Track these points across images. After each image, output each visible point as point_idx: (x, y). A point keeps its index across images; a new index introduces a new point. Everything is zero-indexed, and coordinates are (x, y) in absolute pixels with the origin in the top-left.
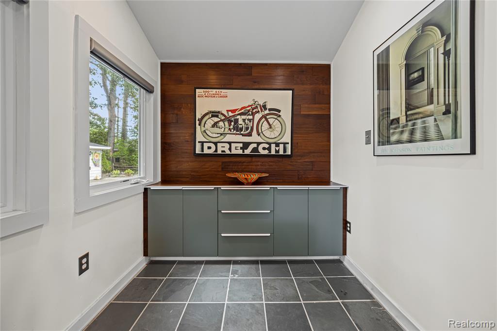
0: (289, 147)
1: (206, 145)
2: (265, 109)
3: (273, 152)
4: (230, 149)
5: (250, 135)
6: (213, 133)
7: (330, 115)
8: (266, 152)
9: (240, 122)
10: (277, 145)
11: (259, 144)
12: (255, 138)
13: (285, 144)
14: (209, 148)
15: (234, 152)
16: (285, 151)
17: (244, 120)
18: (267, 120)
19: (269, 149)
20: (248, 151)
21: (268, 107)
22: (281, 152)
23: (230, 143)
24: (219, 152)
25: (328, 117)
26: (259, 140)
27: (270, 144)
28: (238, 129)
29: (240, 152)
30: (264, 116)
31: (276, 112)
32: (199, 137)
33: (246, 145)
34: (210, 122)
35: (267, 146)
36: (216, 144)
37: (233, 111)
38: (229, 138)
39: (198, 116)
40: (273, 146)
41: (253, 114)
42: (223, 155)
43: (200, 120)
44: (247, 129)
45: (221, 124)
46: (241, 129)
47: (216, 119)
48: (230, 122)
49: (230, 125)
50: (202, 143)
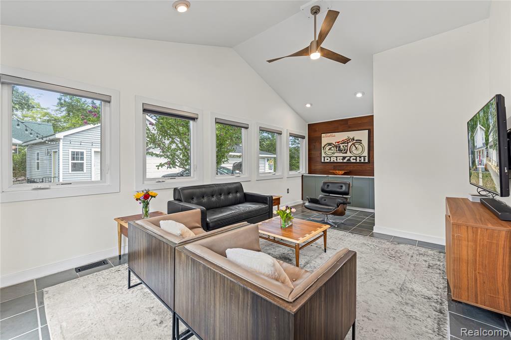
0: (367, 158)
1: (326, 158)
2: (354, 140)
3: (358, 161)
4: (337, 160)
5: (346, 153)
6: (329, 153)
8: (354, 161)
9: (342, 147)
10: (360, 157)
11: (350, 157)
12: (349, 154)
13: (364, 157)
14: (327, 159)
15: (338, 161)
16: (364, 160)
17: (343, 146)
18: (355, 145)
19: (356, 159)
20: (345, 161)
21: (355, 139)
22: (362, 161)
23: (337, 157)
24: (332, 161)
26: (351, 155)
27: (356, 157)
28: (340, 151)
29: (342, 161)
30: (353, 144)
31: (359, 141)
32: (323, 155)
33: (344, 158)
34: (328, 148)
35: (355, 158)
36: (330, 157)
37: (338, 142)
38: (336, 155)
39: (323, 146)
40: (358, 158)
41: (348, 143)
42: (334, 163)
43: (324, 147)
44: (345, 150)
45: (333, 148)
46: (342, 150)
47: (330, 147)
48: (336, 147)
49: (337, 149)
50: (324, 157)
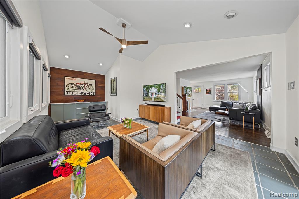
0: (95, 93)
1: (69, 93)
2: (88, 84)
3: (90, 95)
4: (77, 94)
5: (83, 90)
6: (72, 89)
7: (105, 87)
8: (88, 94)
9: (80, 87)
10: (91, 93)
11: (86, 92)
12: (85, 91)
13: (93, 93)
14: (70, 93)
15: (78, 94)
16: (93, 94)
17: (82, 86)
18: (88, 87)
19: (89, 94)
21: (89, 83)
22: (93, 95)
23: (77, 92)
24: (73, 94)
25: (104, 87)
26: (86, 91)
27: (89, 92)
28: (79, 88)
29: (80, 94)
30: (88, 86)
31: (91, 85)
32: (66, 90)
33: (82, 93)
34: (70, 86)
35: (88, 93)
36: (72, 92)
37: (78, 84)
38: (76, 91)
39: (66, 84)
40: (90, 93)
41: (84, 85)
42: (75, 95)
43: (67, 86)
44: (83, 88)
45: (74, 87)
46: (81, 89)
47: (72, 86)
48: (77, 86)
49: (77, 87)
50: (67, 92)
